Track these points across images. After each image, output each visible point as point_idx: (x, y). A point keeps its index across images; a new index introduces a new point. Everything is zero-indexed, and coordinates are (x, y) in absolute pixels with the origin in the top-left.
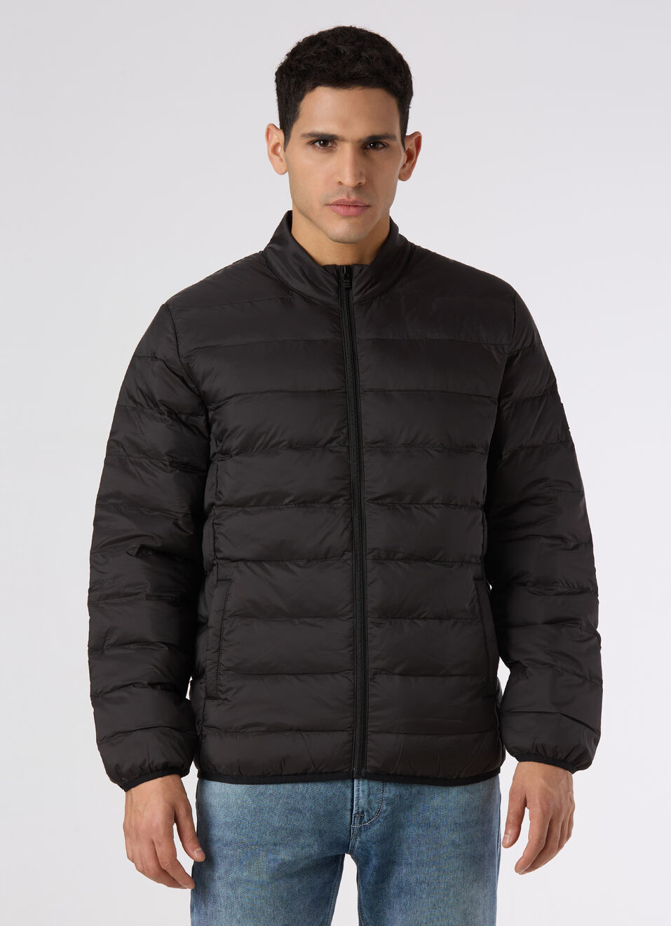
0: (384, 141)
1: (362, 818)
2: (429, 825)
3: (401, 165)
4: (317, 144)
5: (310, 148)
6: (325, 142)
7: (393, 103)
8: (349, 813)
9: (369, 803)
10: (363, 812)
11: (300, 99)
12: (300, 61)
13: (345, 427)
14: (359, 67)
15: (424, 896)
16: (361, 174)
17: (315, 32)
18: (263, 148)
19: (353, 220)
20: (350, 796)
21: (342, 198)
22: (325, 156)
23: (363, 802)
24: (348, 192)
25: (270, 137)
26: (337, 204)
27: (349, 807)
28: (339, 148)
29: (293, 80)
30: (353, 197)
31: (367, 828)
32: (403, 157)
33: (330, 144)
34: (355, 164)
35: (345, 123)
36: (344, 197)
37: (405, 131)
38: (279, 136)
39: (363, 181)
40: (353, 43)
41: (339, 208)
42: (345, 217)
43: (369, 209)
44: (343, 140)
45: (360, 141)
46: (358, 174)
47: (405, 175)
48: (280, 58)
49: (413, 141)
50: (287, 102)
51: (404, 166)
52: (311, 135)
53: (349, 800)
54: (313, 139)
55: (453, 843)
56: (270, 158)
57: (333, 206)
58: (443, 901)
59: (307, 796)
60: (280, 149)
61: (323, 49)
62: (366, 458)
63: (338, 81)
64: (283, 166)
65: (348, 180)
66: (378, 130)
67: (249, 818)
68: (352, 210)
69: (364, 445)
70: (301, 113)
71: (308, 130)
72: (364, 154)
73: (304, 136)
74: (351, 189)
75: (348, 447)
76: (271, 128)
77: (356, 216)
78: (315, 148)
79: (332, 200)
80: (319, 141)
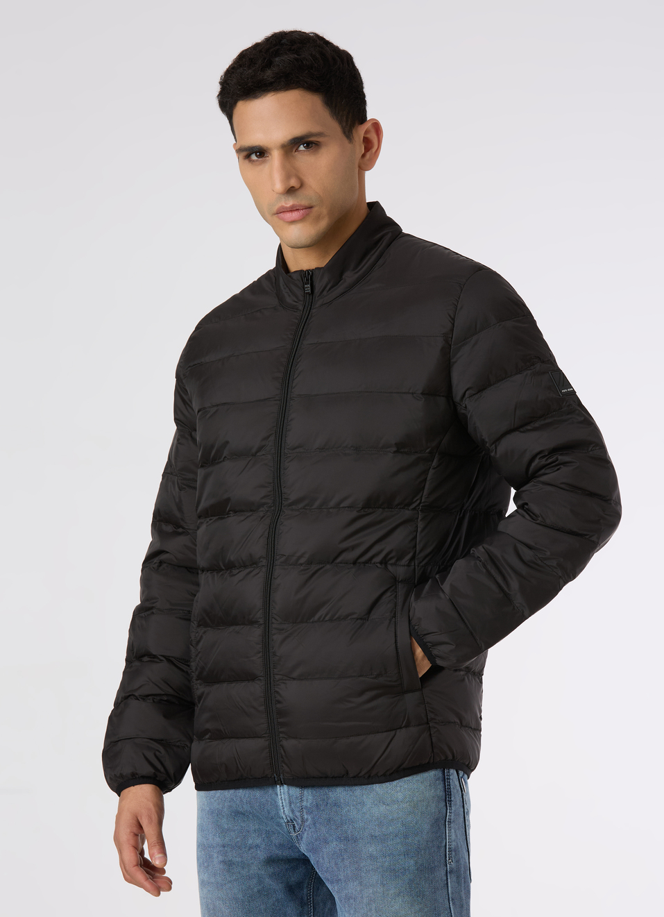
1: (292, 826)
2: (347, 839)
4: (254, 157)
8: (283, 820)
9: (293, 811)
10: (291, 820)
13: (272, 434)
22: (261, 167)
23: (288, 811)
24: (285, 198)
26: (280, 212)
28: (270, 157)
34: (282, 169)
41: (283, 215)
43: (313, 210)
51: (363, 156)
55: (371, 857)
72: (294, 157)
75: (273, 454)
78: (251, 161)
79: (275, 209)
80: (256, 153)
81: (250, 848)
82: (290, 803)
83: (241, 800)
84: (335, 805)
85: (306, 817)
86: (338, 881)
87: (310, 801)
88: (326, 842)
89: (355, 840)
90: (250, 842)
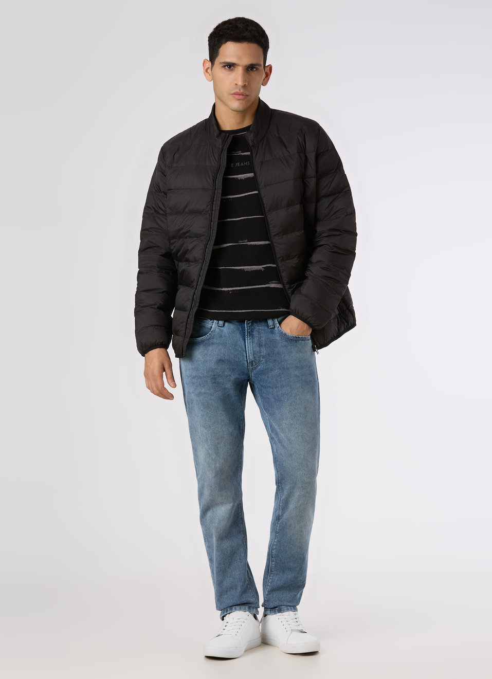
0: (257, 67)
1: (252, 364)
2: (284, 368)
3: (263, 79)
4: (226, 67)
5: (223, 69)
6: (230, 66)
7: (261, 50)
8: (246, 362)
9: (254, 358)
10: (252, 362)
11: (220, 47)
12: (220, 30)
14: (246, 34)
15: (286, 400)
16: (246, 81)
17: (227, 19)
18: (202, 70)
19: (241, 101)
20: (245, 355)
22: (230, 72)
23: (251, 358)
24: (240, 89)
25: (205, 65)
26: (235, 94)
27: (246, 360)
28: (236, 69)
29: (217, 39)
30: (242, 91)
31: (255, 368)
32: (264, 75)
33: (232, 68)
34: (244, 76)
35: (239, 58)
36: (238, 91)
37: (265, 64)
38: (209, 64)
39: (247, 84)
40: (244, 23)
41: (235, 96)
42: (238, 100)
43: (248, 97)
44: (238, 65)
45: (246, 66)
46: (244, 81)
47: (265, 84)
48: (211, 30)
49: (268, 68)
50: (213, 48)
51: (264, 79)
52: (224, 63)
53: (245, 356)
54: (225, 64)
55: (296, 376)
56: (205, 74)
57: (233, 95)
58: (294, 401)
59: (226, 354)
60: (209, 70)
61: (230, 26)
63: (237, 39)
64: (210, 78)
65: (240, 83)
66: (254, 62)
67: (201, 365)
68: (241, 97)
70: (220, 53)
71: (223, 61)
72: (247, 72)
73: (220, 63)
74: (241, 87)
76: (206, 61)
77: (243, 100)
78: (225, 69)
79: (233, 92)
80: (228, 66)
81: (227, 377)
82: (254, 354)
83: (224, 354)
84: (278, 354)
85: (262, 359)
86: (276, 387)
87: (265, 353)
88: (272, 370)
89: (288, 369)
90: (226, 373)
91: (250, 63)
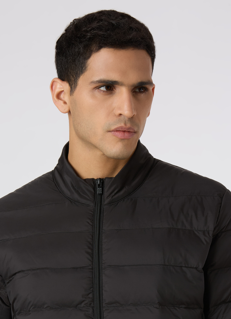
4: (102, 89)
5: (96, 91)
6: (109, 86)
13: (91, 293)
16: (134, 109)
19: (125, 142)
21: (121, 125)
22: (107, 96)
24: (125, 121)
25: (54, 87)
26: (117, 130)
30: (129, 125)
33: (112, 89)
34: (131, 100)
36: (122, 125)
38: (63, 86)
39: (136, 114)
41: (117, 133)
42: (121, 140)
43: (136, 135)
44: (122, 84)
46: (132, 108)
52: (98, 82)
54: (100, 84)
56: (55, 102)
57: (113, 132)
60: (65, 95)
62: (105, 314)
64: (66, 107)
65: (127, 112)
66: (144, 78)
68: (127, 134)
69: (104, 305)
70: (89, 67)
72: (134, 95)
74: (127, 119)
75: (93, 307)
78: (100, 91)
79: (113, 128)
80: (105, 86)
91: (139, 81)
